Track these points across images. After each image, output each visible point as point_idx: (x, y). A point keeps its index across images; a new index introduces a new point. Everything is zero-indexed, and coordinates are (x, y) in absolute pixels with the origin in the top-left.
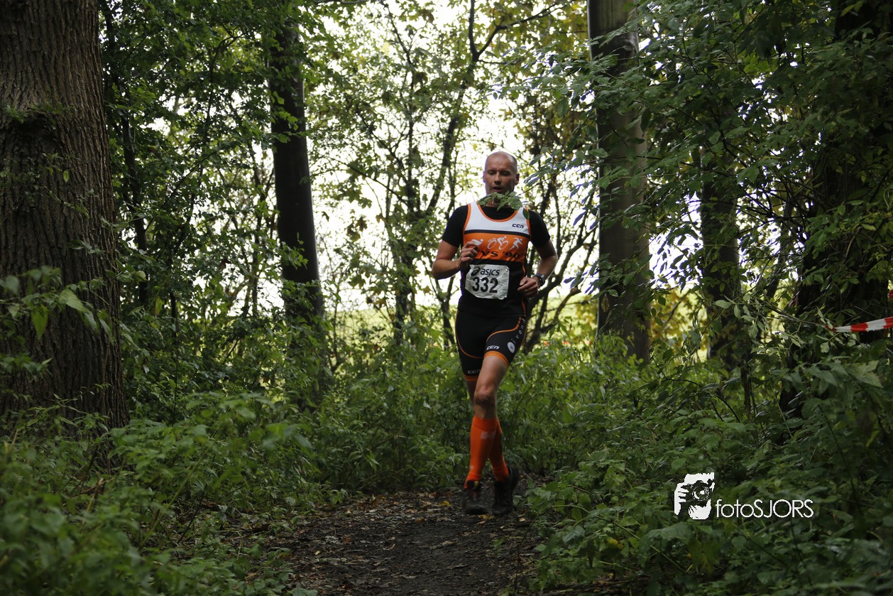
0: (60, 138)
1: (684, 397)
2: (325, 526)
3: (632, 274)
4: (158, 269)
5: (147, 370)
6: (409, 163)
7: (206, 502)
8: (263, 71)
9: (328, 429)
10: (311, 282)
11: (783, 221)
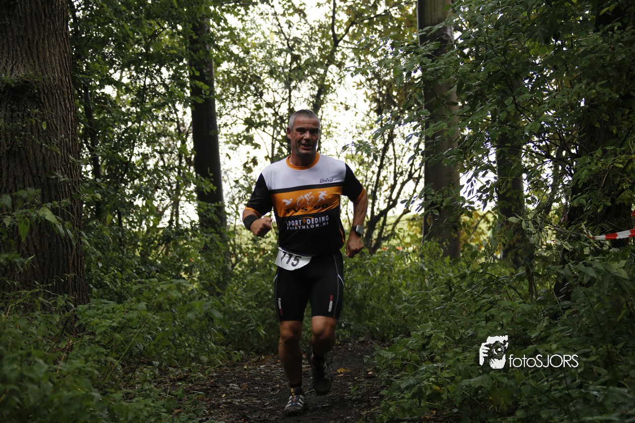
0: (40, 98)
1: (485, 285)
2: (229, 377)
3: (449, 199)
4: (109, 193)
5: (100, 265)
7: (144, 359)
8: (183, 53)
9: (230, 308)
10: (218, 203)
11: (557, 161)
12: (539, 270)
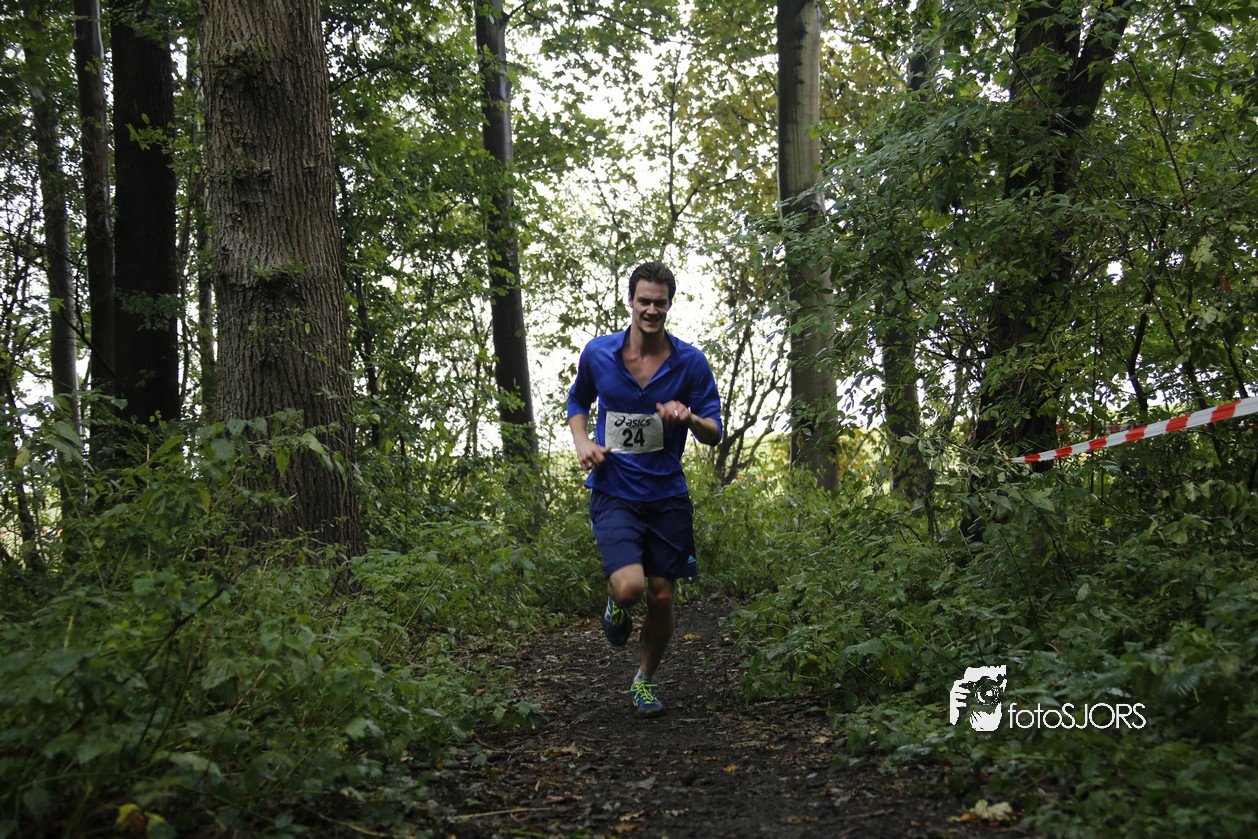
0: (301, 294)
1: (872, 524)
2: (545, 647)
3: (823, 414)
4: (388, 413)
5: (379, 505)
6: (616, 313)
7: (437, 625)
8: (480, 233)
9: (545, 557)
10: (527, 423)
11: (961, 361)
12: (940, 503)
